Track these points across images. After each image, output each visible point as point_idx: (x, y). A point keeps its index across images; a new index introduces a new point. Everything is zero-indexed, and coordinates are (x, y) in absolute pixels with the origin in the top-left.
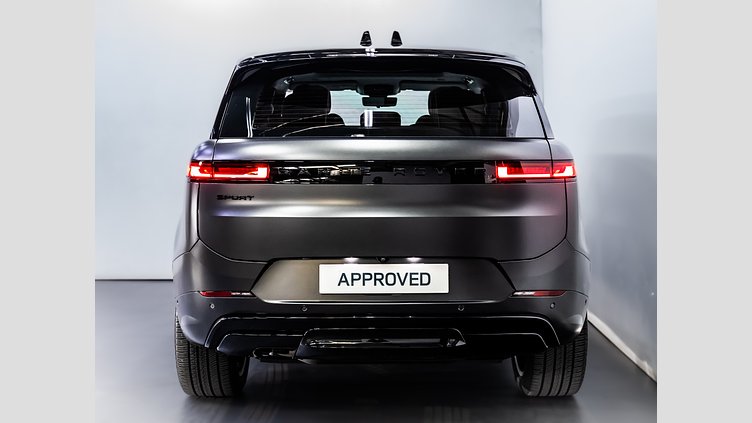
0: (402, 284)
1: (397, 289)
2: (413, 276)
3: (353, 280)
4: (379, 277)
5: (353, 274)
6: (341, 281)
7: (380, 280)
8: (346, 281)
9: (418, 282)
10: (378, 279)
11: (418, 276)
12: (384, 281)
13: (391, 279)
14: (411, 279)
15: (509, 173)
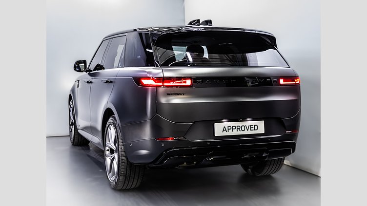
0: (248, 130)
1: (246, 132)
2: (252, 127)
3: (228, 129)
4: (238, 127)
5: (228, 127)
6: (224, 130)
7: (239, 129)
8: (226, 130)
9: (253, 129)
10: (238, 128)
11: (253, 126)
12: (240, 129)
13: (243, 128)
14: (251, 128)
15: (284, 82)
